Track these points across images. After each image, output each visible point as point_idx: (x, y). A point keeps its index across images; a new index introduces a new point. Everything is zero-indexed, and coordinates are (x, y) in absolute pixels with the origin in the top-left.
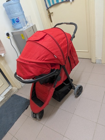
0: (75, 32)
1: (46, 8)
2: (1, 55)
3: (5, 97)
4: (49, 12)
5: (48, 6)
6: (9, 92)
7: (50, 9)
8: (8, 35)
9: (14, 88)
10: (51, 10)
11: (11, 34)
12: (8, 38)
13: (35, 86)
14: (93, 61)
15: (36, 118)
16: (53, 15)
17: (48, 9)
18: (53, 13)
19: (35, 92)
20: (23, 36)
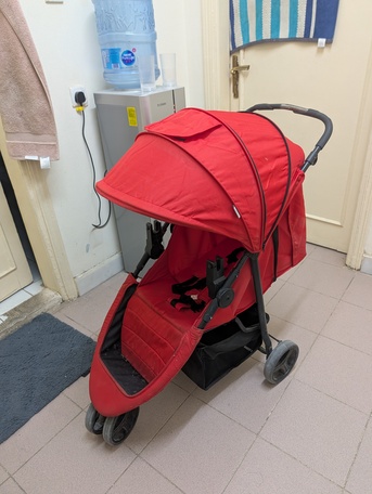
0: (320, 146)
1: (229, 47)
2: (38, 162)
4: (235, 63)
5: (239, 42)
6: (25, 304)
7: (242, 52)
8: (80, 98)
9: (49, 293)
10: (244, 58)
11: (90, 100)
12: (78, 112)
13: (125, 307)
16: (245, 76)
17: (235, 50)
18: (248, 67)
19: (119, 332)
20: (131, 116)
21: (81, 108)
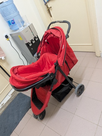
0: (68, 32)
1: (44, 3)
2: (1, 59)
3: (12, 96)
4: (48, 7)
7: (48, 3)
10: (49, 5)
11: (9, 36)
12: (8, 40)
14: (98, 54)
15: (37, 118)
16: (51, 10)
17: (46, 3)
18: (51, 7)
19: (35, 94)
20: (20, 38)
21: (8, 39)
